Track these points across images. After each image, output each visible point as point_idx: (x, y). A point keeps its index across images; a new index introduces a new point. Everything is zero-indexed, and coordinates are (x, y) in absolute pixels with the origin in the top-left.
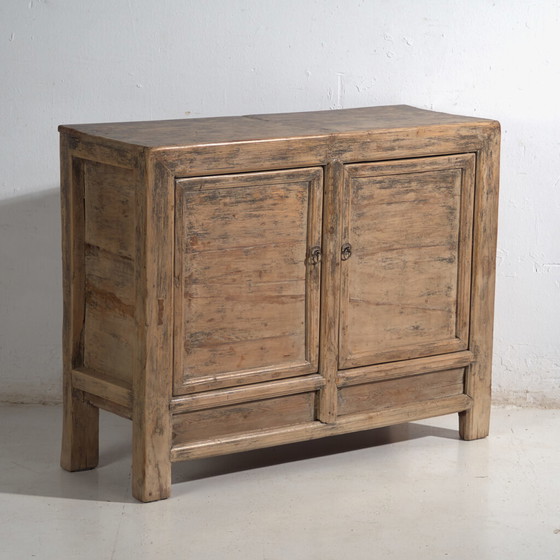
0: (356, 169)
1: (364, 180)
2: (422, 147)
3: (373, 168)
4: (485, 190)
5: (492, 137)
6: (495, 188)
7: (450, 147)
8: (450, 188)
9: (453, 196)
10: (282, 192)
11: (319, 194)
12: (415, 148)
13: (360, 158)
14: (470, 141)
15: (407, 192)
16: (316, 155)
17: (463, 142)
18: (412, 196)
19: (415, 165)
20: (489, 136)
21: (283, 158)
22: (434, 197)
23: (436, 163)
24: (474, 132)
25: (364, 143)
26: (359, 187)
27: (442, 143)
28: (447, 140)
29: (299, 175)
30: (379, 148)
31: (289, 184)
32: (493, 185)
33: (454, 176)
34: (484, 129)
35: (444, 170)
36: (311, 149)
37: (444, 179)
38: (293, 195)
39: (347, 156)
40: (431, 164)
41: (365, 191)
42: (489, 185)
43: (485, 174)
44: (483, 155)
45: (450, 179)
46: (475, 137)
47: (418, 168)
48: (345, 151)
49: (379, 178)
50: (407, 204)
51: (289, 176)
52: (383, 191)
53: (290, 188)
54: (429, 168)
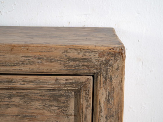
2: (18, 65)
4: (103, 114)
5: (112, 62)
6: (117, 113)
7: (56, 67)
8: (63, 109)
9: (68, 116)
12: (9, 64)
14: (81, 63)
15: (8, 106)
17: (71, 63)
18: (14, 110)
19: (11, 82)
20: (107, 61)
22: (42, 114)
23: (39, 82)
24: (87, 55)
27: (44, 63)
28: (51, 61)
32: (113, 110)
33: (67, 97)
34: (101, 53)
35: (54, 90)
37: (55, 98)
40: (33, 82)
42: (109, 109)
43: (102, 98)
44: (101, 79)
45: (63, 99)
46: (89, 60)
47: (17, 85)
50: (8, 118)
54: (31, 86)
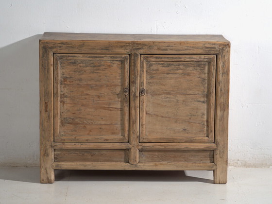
0: (147, 57)
1: (153, 62)
2: (183, 50)
3: (157, 58)
4: (221, 72)
5: (224, 49)
6: (227, 72)
7: (200, 51)
8: (202, 71)
9: (205, 74)
10: (109, 64)
11: (127, 66)
12: (179, 50)
13: (149, 53)
14: (211, 50)
15: (178, 70)
16: (124, 50)
17: (207, 49)
18: (180, 71)
19: (180, 58)
20: (223, 48)
21: (107, 49)
22: (193, 73)
23: (192, 58)
24: (214, 46)
25: (150, 46)
26: (151, 65)
27: (195, 49)
28: (198, 48)
29: (117, 57)
30: (158, 49)
31: (113, 61)
32: (225, 70)
33: (205, 65)
34: (220, 45)
35: (198, 62)
36: (122, 47)
37: (199, 66)
38: (115, 65)
39: (142, 51)
40: (189, 58)
41: (154, 67)
42: (224, 70)
43: (220, 65)
44: (220, 56)
45: (203, 66)
46: (214, 48)
47: (182, 60)
48: (140, 49)
49: (161, 63)
50: (178, 75)
51: (111, 57)
52: (164, 68)
53: (113, 62)
54: (189, 60)
